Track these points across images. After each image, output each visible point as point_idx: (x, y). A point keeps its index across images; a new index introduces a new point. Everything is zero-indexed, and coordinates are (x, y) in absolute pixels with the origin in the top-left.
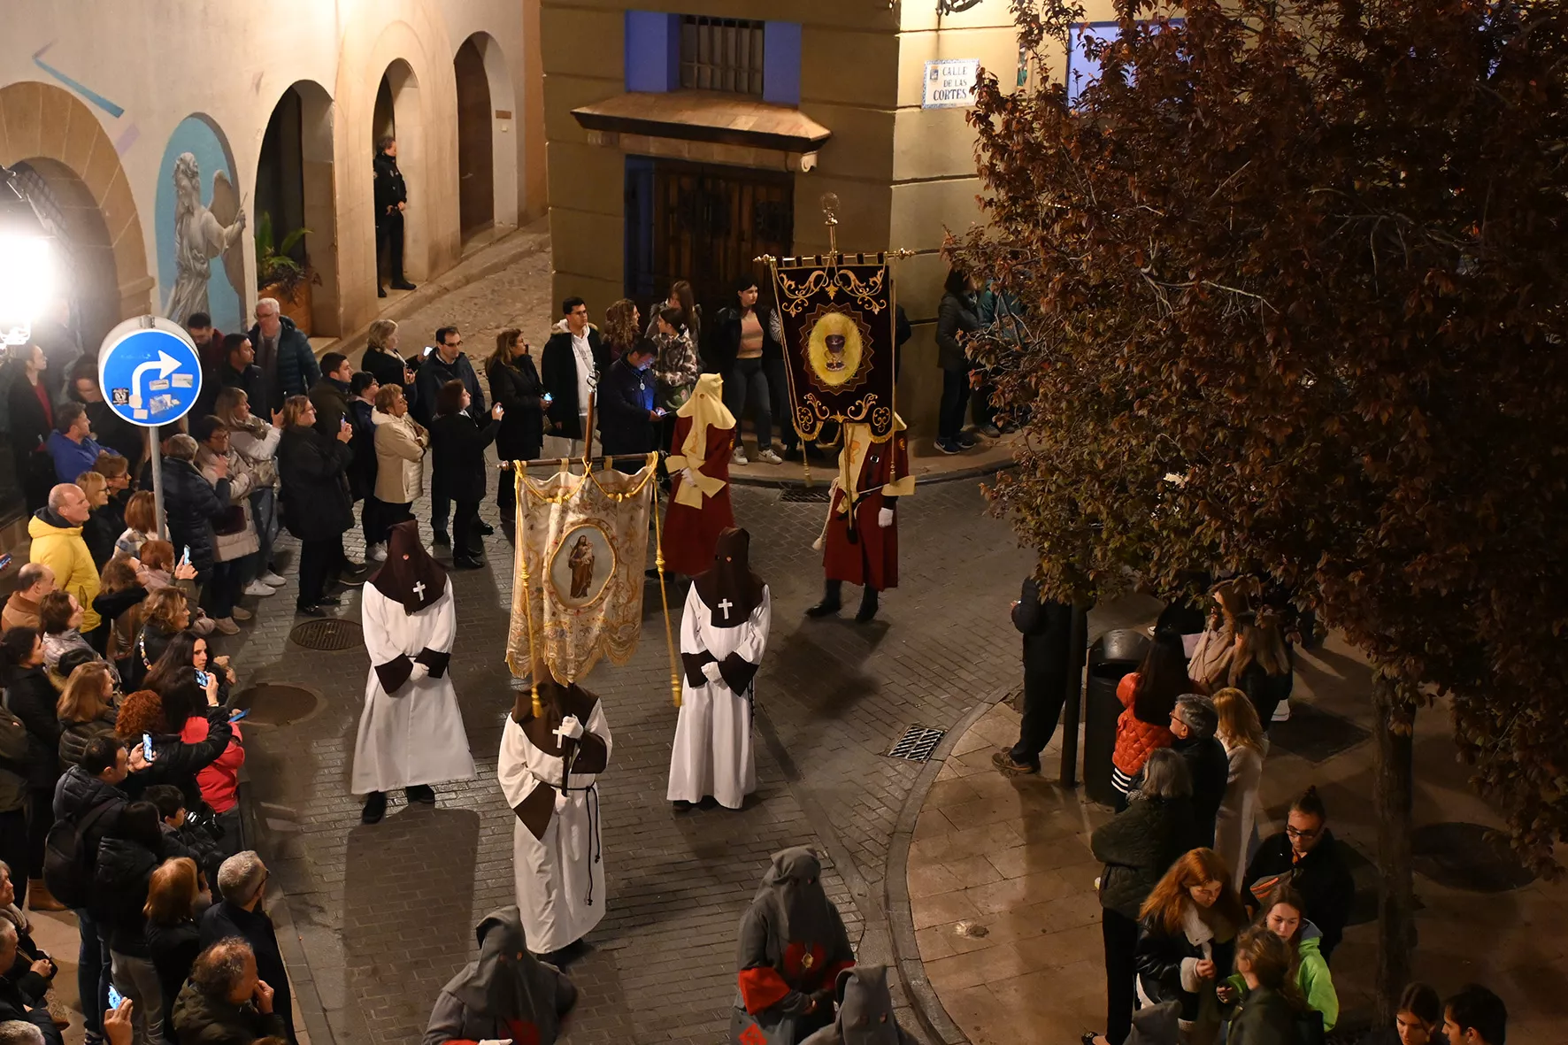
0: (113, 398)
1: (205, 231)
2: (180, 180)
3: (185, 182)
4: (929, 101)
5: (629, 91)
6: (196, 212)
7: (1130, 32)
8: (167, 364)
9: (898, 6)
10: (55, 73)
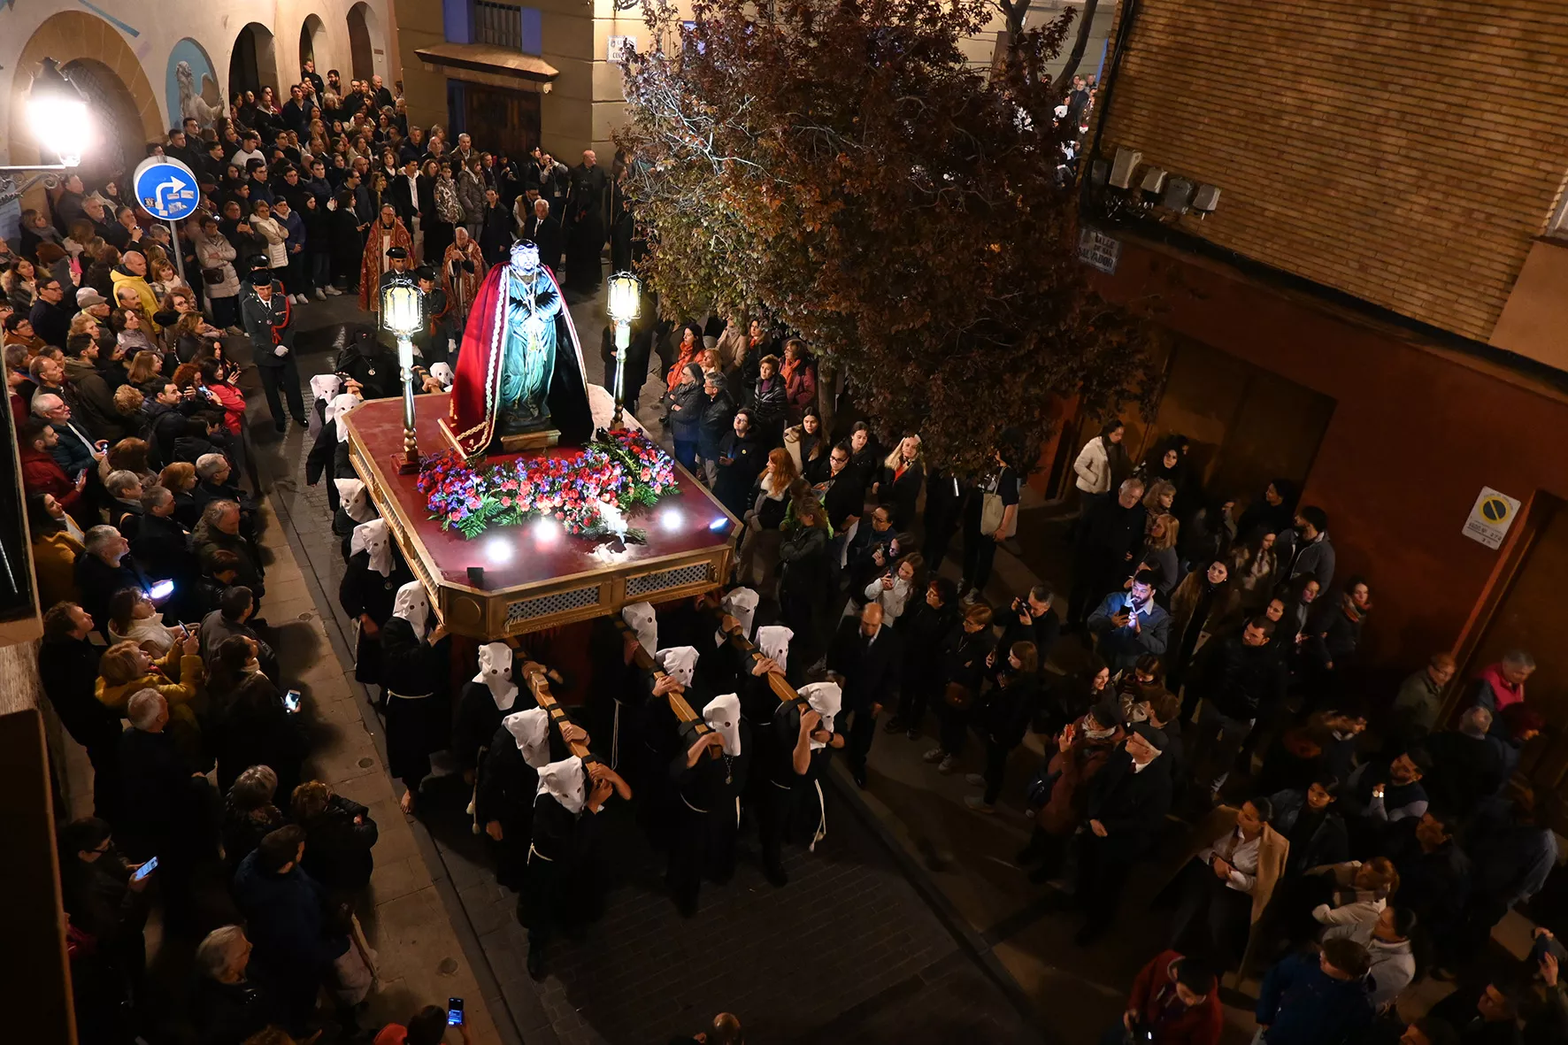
0: (145, 203)
1: (199, 108)
2: (180, 79)
3: (183, 79)
4: (611, 58)
5: (447, 42)
6: (193, 99)
7: (700, 24)
8: (177, 184)
9: (592, 3)
10: (92, 7)
